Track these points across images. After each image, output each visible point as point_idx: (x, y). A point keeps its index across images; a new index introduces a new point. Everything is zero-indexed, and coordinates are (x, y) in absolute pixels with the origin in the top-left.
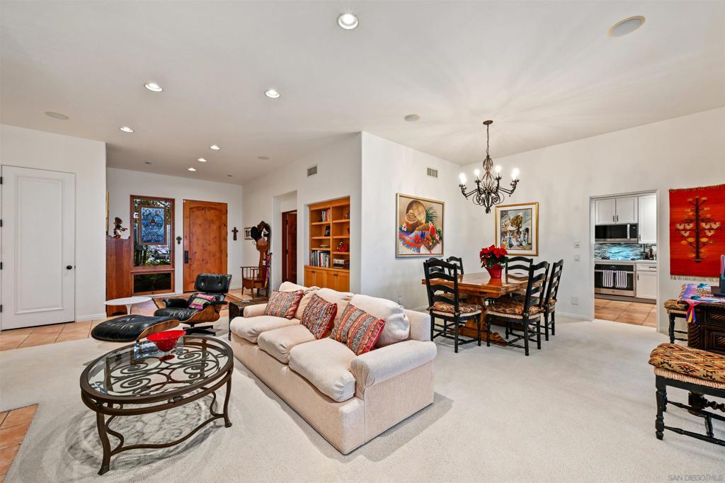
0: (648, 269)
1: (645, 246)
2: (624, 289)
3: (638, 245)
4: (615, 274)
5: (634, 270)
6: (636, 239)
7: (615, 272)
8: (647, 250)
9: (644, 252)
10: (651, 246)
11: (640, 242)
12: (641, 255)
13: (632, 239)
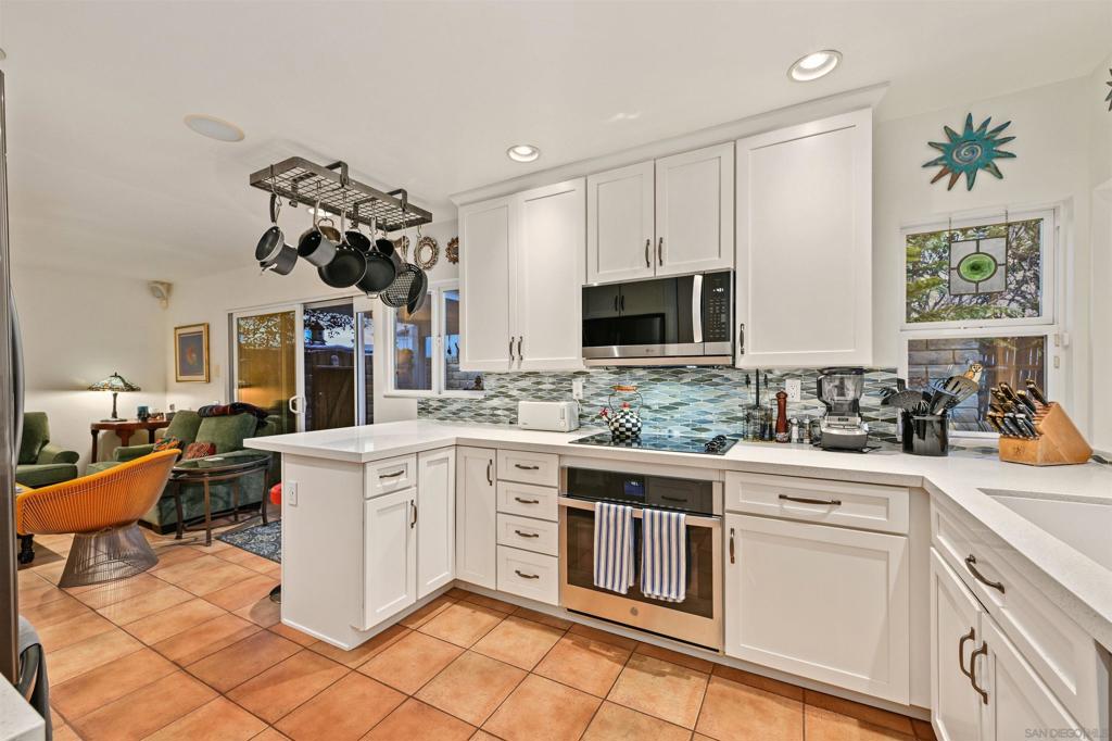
0: (773, 505)
1: (760, 379)
2: (674, 605)
3: (735, 377)
4: (638, 524)
5: (717, 510)
6: (726, 347)
7: (639, 513)
8: (768, 398)
9: (757, 406)
10: (781, 380)
11: (741, 363)
12: (748, 418)
13: (712, 347)
